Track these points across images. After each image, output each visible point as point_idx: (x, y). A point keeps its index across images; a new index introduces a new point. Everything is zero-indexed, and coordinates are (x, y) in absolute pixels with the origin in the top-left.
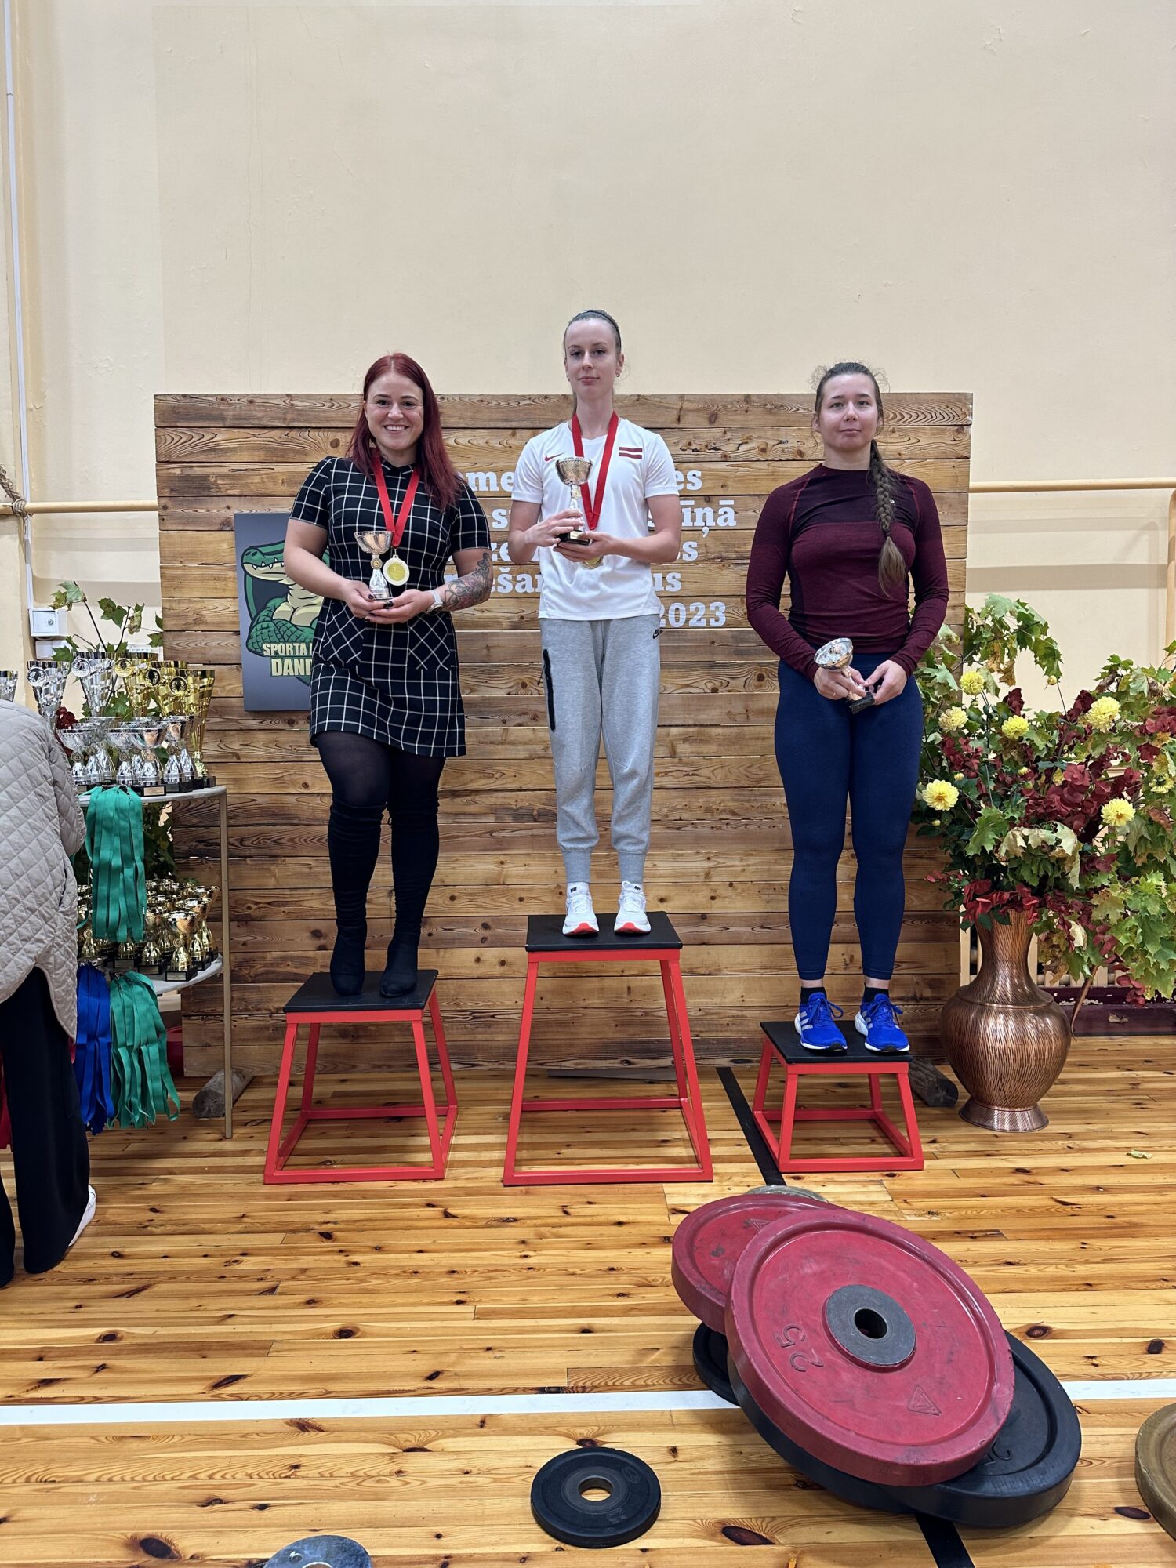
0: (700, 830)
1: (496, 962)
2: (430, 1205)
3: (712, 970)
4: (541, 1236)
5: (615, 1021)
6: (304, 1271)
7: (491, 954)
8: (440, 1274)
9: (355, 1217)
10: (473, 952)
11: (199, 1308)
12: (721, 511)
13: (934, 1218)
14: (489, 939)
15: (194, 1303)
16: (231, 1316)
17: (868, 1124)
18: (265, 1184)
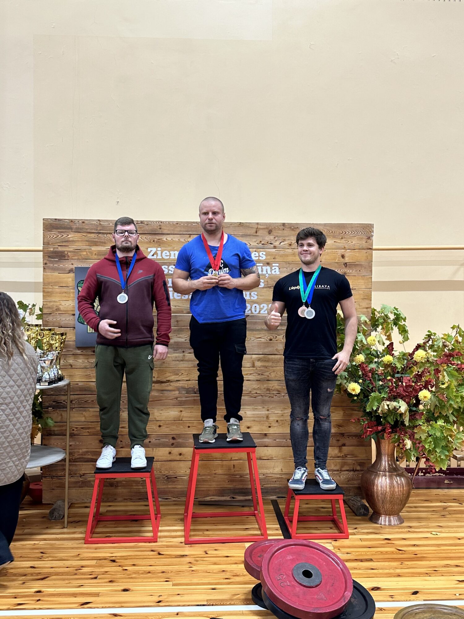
0: (265, 398)
1: (178, 454)
2: (152, 551)
3: (269, 458)
4: (197, 561)
5: (228, 480)
6: (107, 572)
7: (176, 451)
8: (159, 573)
9: (123, 555)
10: (168, 450)
11: (69, 583)
12: (273, 268)
13: (349, 555)
14: (175, 444)
15: (67, 582)
16: (82, 585)
17: (331, 522)
18: (85, 544)
